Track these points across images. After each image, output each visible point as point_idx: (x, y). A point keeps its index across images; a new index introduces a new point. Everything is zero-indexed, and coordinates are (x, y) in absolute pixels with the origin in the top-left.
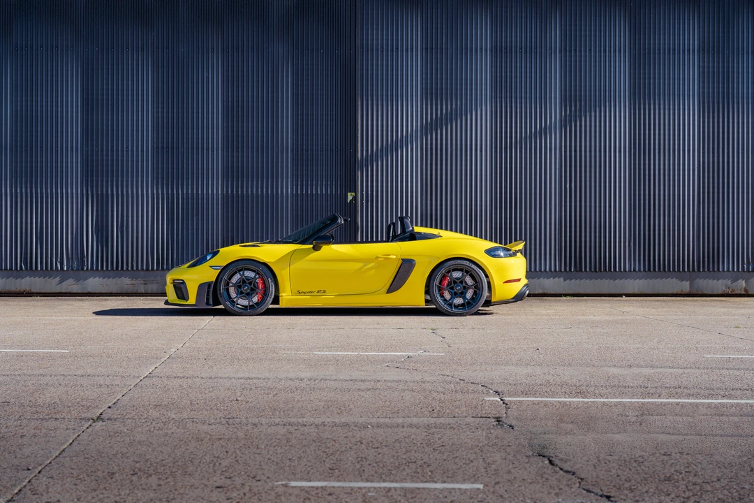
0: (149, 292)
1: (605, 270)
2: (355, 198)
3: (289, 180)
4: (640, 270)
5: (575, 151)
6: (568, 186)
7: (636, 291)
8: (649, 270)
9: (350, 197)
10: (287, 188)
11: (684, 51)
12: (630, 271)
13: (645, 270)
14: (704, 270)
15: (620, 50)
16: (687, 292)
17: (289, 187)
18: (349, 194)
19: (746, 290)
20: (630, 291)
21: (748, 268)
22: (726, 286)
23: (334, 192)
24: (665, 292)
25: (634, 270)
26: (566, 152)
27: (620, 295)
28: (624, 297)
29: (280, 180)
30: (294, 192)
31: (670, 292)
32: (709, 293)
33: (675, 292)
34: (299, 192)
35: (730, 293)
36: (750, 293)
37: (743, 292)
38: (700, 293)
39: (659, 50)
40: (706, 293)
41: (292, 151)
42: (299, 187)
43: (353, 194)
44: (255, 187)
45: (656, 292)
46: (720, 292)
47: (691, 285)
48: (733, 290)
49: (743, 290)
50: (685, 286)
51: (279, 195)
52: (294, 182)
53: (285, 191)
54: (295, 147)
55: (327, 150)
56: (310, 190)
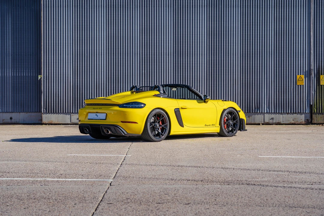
3: (10, 69)
5: (147, 55)
9: (39, 78)
17: (10, 73)
18: (39, 76)
23: (32, 75)
26: (142, 55)
29: (6, 69)
30: (13, 75)
34: (15, 75)
41: (12, 55)
42: (15, 73)
43: (41, 76)
51: (5, 76)
52: (13, 70)
53: (8, 75)
54: (13, 53)
55: (28, 55)
56: (20, 74)
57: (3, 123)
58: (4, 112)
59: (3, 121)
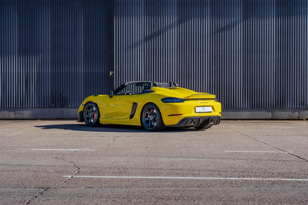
0: (17, 118)
1: (231, 108)
2: (113, 74)
3: (82, 65)
4: (248, 108)
5: (217, 52)
6: (214, 68)
7: (246, 118)
8: (252, 108)
9: (111, 73)
10: (81, 69)
11: (269, 4)
12: (243, 108)
13: (250, 108)
14: (278, 108)
15: (238, 4)
16: (270, 118)
17: (82, 69)
18: (111, 72)
19: (298, 117)
20: (243, 118)
21: (299, 107)
22: (289, 115)
23: (103, 71)
24: (260, 118)
25: (245, 108)
27: (238, 120)
28: (240, 121)
29: (78, 65)
30: (85, 71)
31: (262, 118)
32: (281, 118)
33: (264, 118)
34: (87, 71)
35: (291, 118)
36: (300, 118)
37: (297, 118)
38: (276, 118)
39: (257, 3)
40: (279, 118)
41: (84, 52)
42: (87, 69)
43: (113, 72)
44: (66, 69)
45: (255, 118)
46: (286, 118)
47: (272, 115)
48: (292, 117)
49: (297, 117)
50: (269, 115)
51: (78, 73)
52: (85, 67)
53: (80, 71)
54: (85, 50)
55: (100, 51)
56: (92, 70)
57: (75, 118)
58: (76, 108)
59: (76, 117)
